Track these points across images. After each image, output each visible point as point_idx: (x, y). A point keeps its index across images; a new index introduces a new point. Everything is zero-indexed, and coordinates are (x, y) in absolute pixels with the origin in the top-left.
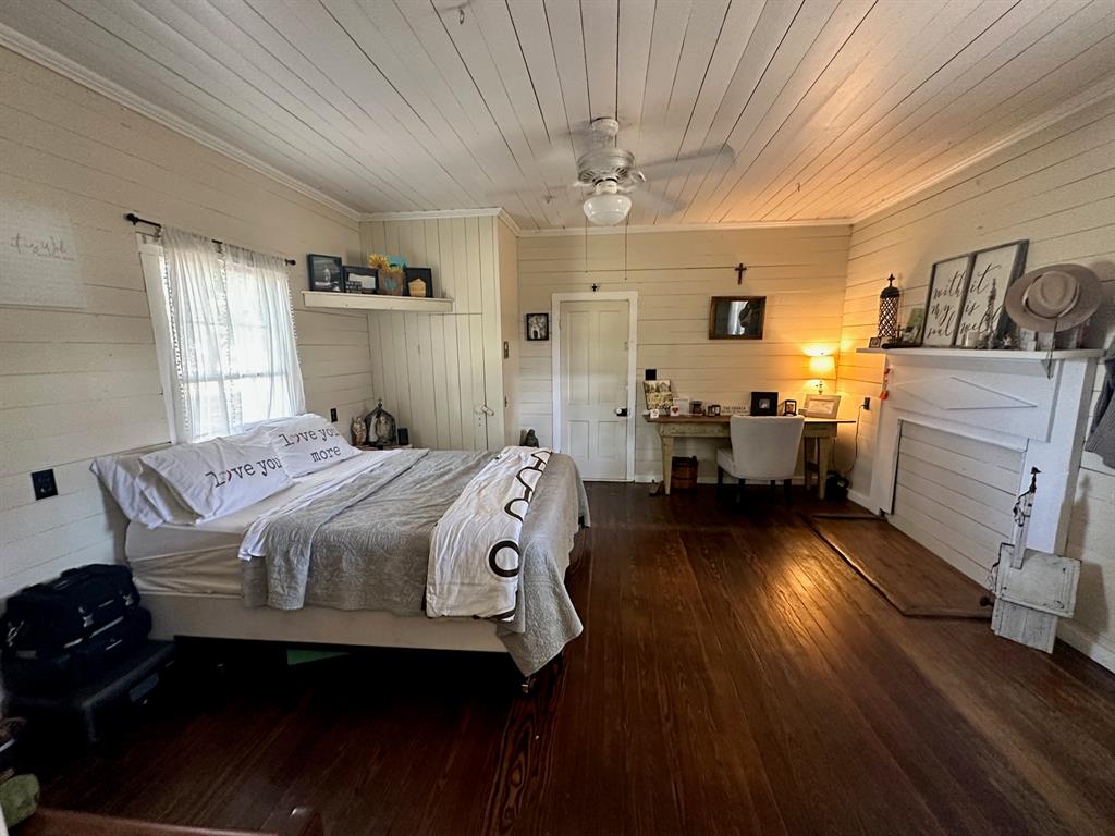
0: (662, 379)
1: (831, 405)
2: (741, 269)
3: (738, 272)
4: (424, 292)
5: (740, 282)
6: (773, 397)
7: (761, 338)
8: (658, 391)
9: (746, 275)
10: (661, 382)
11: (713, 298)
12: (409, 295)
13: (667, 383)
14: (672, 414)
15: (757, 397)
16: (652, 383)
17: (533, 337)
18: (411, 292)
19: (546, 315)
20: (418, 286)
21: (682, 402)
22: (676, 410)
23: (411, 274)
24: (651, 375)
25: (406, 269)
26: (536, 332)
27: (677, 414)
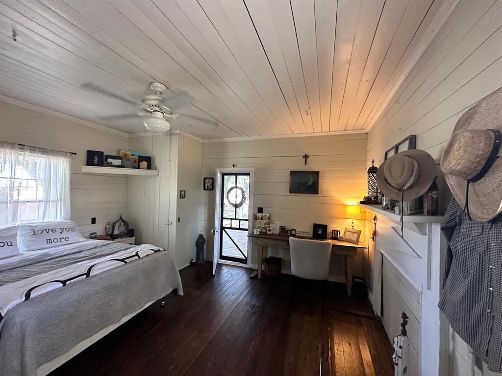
0: (266, 214)
1: (356, 236)
2: (306, 157)
3: (304, 159)
4: (146, 167)
5: (306, 163)
6: (324, 227)
7: (318, 194)
8: (262, 219)
9: (309, 160)
10: (264, 215)
11: (291, 171)
12: (139, 168)
13: (268, 215)
14: (268, 232)
15: (316, 227)
16: (260, 215)
17: (206, 188)
18: (140, 167)
19: (213, 179)
20: (144, 164)
21: (275, 226)
22: (270, 231)
23: (141, 159)
24: (260, 210)
25: (139, 157)
26: (208, 186)
27: (271, 233)
